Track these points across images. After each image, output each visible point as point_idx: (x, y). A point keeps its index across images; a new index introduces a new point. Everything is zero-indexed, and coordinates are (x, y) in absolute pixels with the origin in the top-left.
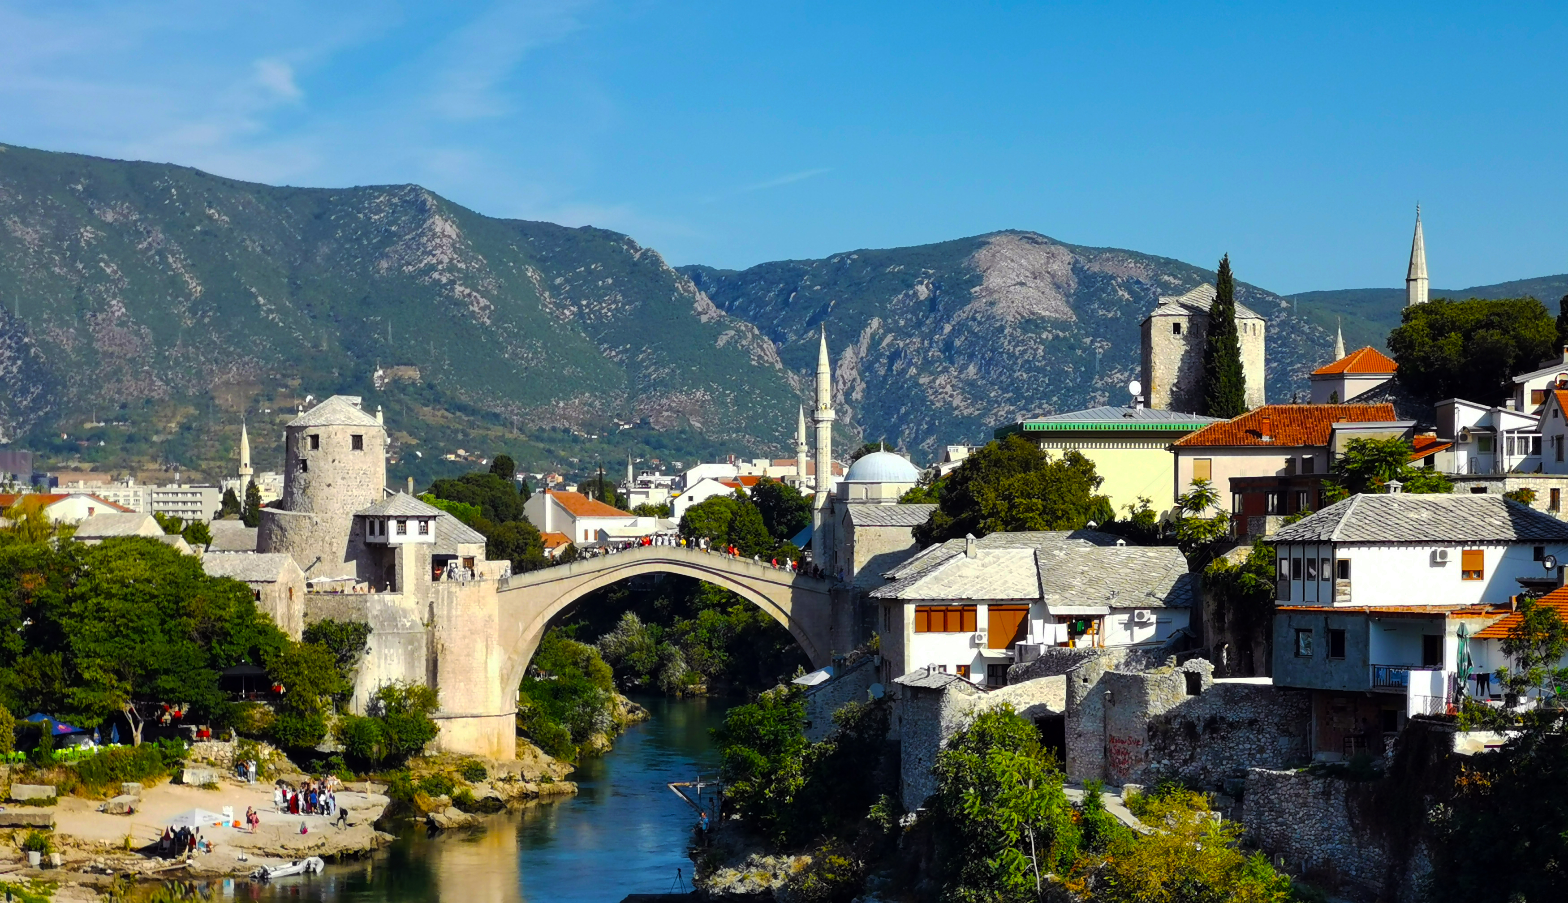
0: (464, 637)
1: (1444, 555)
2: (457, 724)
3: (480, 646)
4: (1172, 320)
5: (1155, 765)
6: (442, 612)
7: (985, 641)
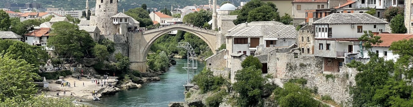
0: (135, 44)
1: (354, 27)
2: (133, 64)
3: (138, 46)
5: (288, 74)
6: (130, 39)
7: (250, 46)
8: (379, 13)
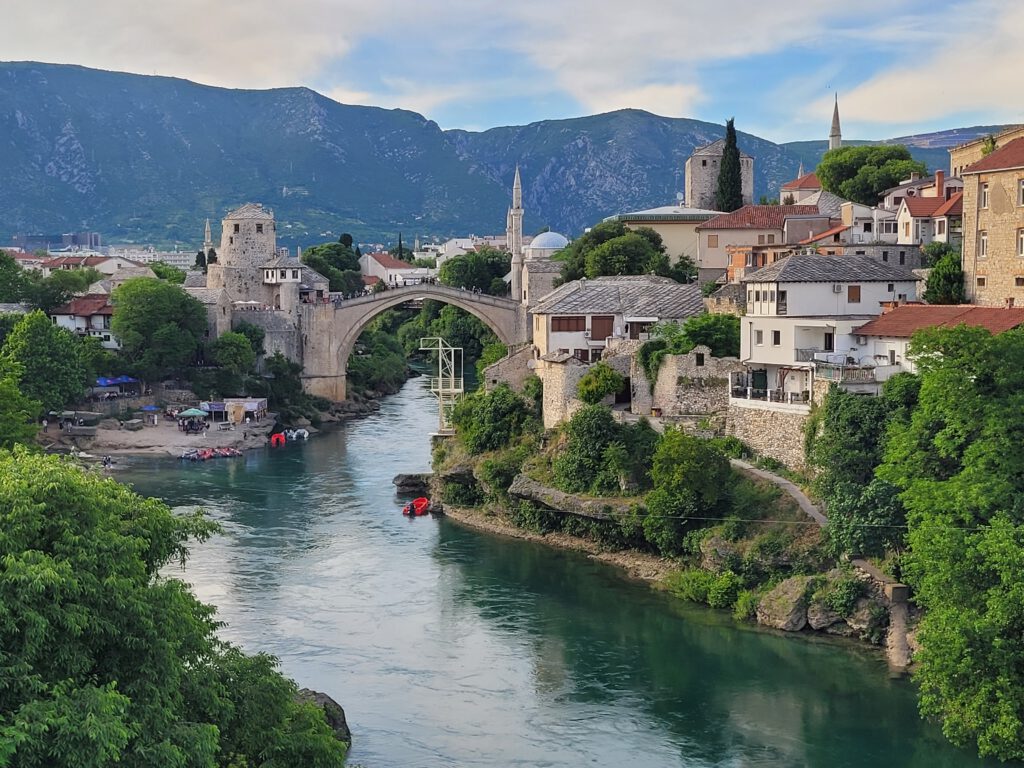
0: (317, 334)
1: (839, 288)
2: (315, 381)
3: (326, 338)
4: (701, 159)
5: (679, 404)
6: (305, 320)
7: (590, 336)
8: (902, 254)
